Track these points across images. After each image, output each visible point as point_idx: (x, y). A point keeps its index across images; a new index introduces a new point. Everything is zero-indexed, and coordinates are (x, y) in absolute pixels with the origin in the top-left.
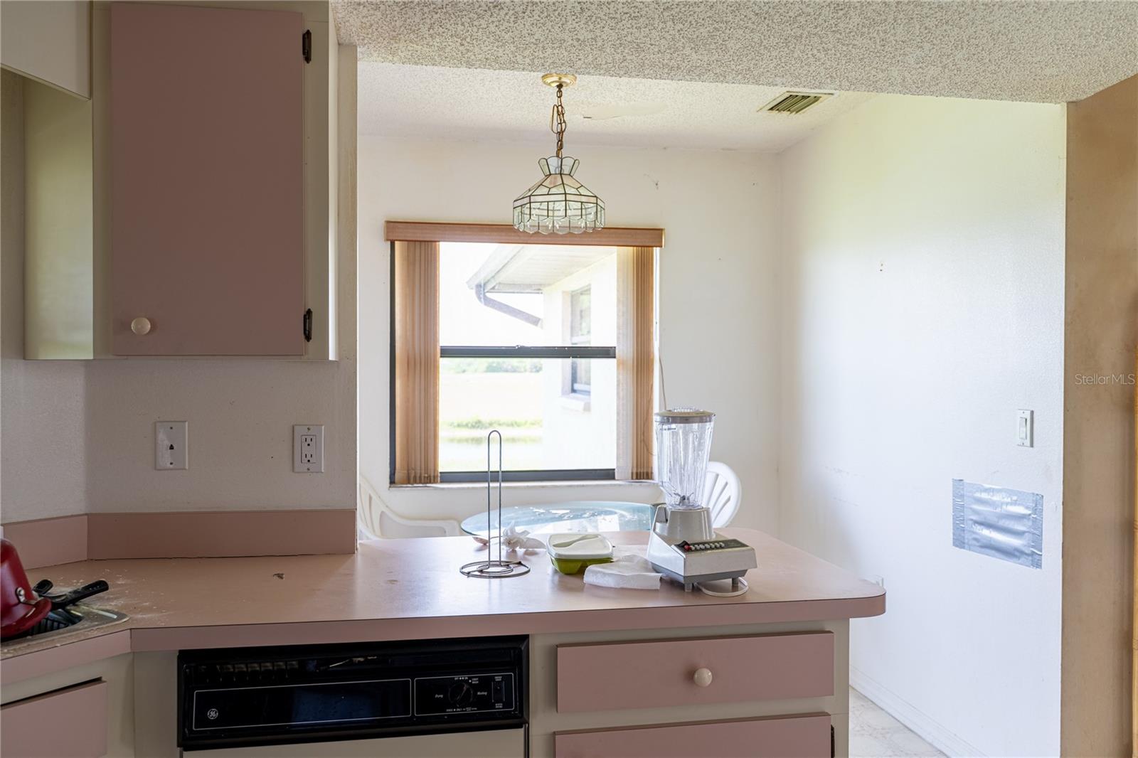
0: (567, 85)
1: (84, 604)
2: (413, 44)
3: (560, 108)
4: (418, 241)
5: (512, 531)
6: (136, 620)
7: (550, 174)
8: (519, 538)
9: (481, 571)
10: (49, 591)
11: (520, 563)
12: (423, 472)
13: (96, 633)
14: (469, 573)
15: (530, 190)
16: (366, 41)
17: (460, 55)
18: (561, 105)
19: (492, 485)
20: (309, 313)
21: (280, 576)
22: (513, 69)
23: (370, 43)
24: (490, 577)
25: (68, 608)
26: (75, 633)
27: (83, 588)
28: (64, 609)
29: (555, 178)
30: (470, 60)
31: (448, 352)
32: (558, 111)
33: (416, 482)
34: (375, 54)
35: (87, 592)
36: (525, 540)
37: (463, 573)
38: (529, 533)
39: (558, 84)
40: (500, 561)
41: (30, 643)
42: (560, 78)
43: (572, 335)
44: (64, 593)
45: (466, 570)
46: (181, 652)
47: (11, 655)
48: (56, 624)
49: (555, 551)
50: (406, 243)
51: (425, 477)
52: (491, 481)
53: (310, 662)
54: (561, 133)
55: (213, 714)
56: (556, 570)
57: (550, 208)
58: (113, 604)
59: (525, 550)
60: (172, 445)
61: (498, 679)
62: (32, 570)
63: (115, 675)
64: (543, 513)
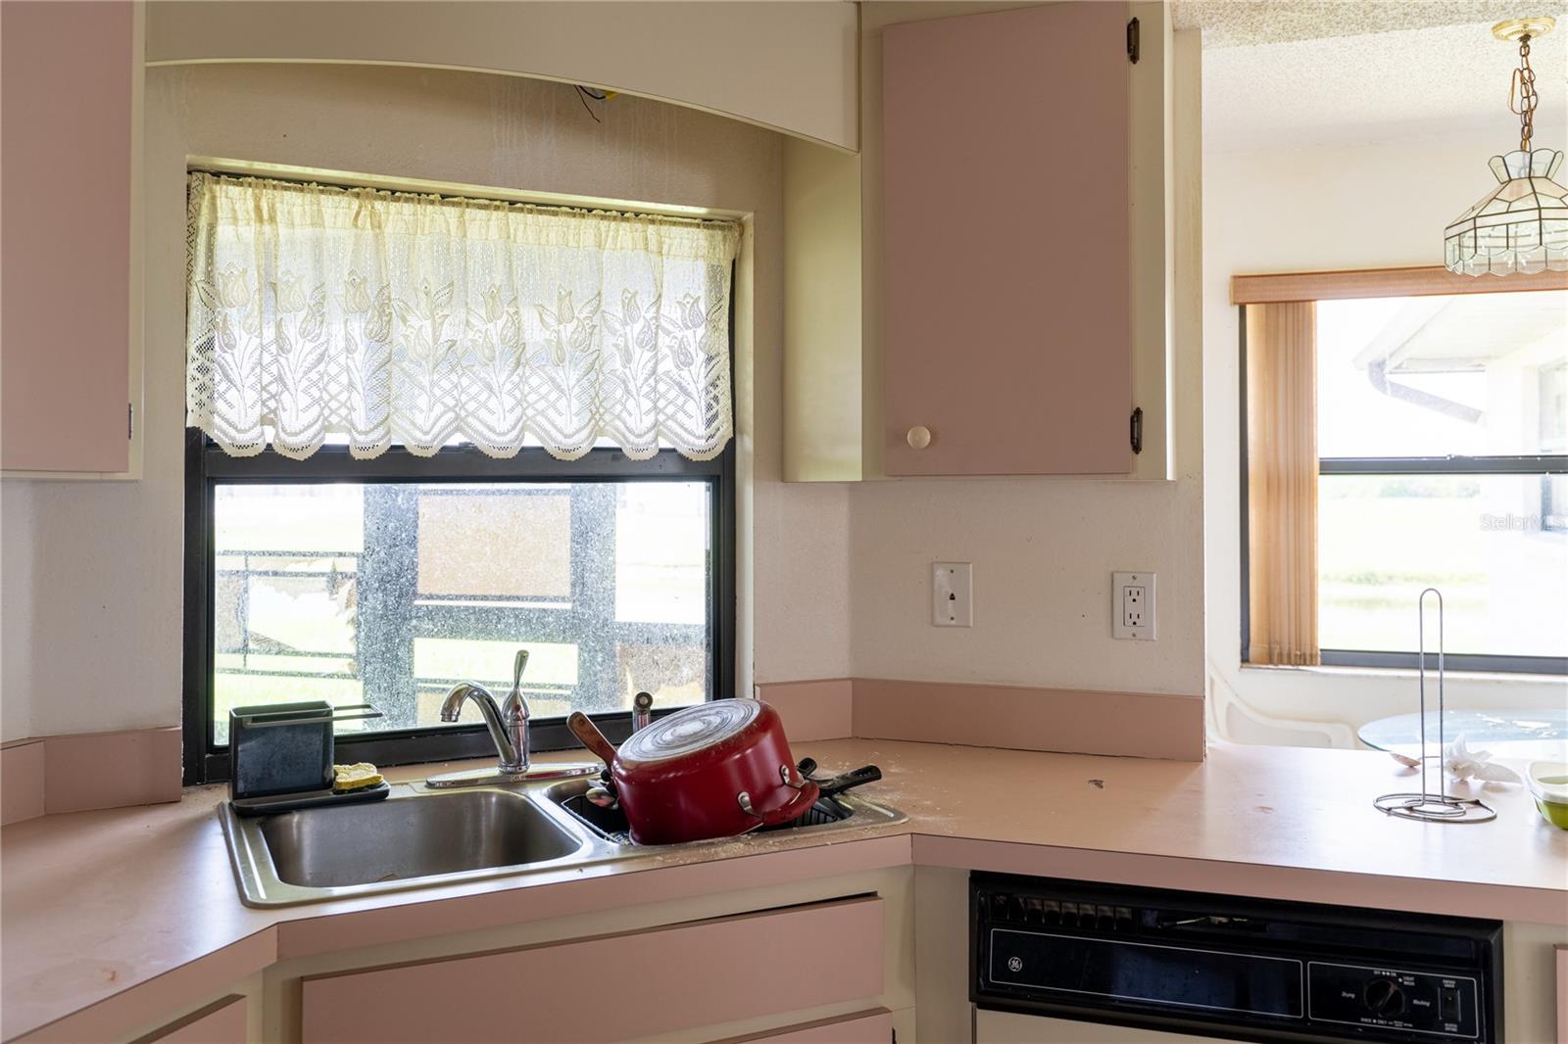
0: (1539, 34)
1: (854, 794)
2: (1287, 10)
3: (1526, 73)
4: (1282, 302)
5: (1461, 749)
6: (918, 822)
7: (1511, 180)
8: (1473, 762)
9: (1410, 809)
10: (813, 773)
11: (1477, 803)
12: (1293, 647)
13: (871, 834)
14: (1389, 809)
15: (1473, 209)
16: (1214, 20)
17: (1362, 15)
18: (1528, 68)
19: (1427, 674)
20: (1137, 414)
21: (1099, 784)
22: (1451, 21)
23: (1221, 22)
24: (1425, 819)
25: (836, 796)
26: (846, 830)
27: (852, 773)
28: (830, 797)
29: (1520, 186)
30: (1379, 21)
31: (1330, 467)
32: (1522, 78)
33: (1282, 663)
34: (1228, 36)
35: (857, 779)
36: (1484, 766)
37: (1378, 808)
38: (1489, 755)
39: (1522, 35)
40: (1443, 797)
41: (797, 836)
42: (1525, 26)
43: (1541, 436)
44: (830, 778)
45: (1385, 804)
46: (973, 872)
47: (776, 849)
48: (822, 816)
49: (1543, 791)
50: (1263, 306)
51: (1296, 655)
52: (1426, 668)
53: (1149, 912)
54: (1528, 113)
55: (1015, 964)
56: (1544, 820)
57: (1511, 234)
58: (888, 797)
59: (1484, 781)
60: (952, 595)
61: (1449, 984)
62: (797, 743)
63: (892, 891)
64: (1501, 725)
